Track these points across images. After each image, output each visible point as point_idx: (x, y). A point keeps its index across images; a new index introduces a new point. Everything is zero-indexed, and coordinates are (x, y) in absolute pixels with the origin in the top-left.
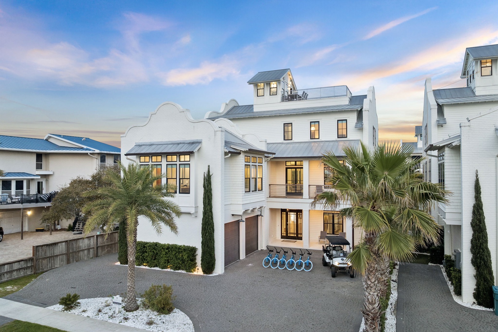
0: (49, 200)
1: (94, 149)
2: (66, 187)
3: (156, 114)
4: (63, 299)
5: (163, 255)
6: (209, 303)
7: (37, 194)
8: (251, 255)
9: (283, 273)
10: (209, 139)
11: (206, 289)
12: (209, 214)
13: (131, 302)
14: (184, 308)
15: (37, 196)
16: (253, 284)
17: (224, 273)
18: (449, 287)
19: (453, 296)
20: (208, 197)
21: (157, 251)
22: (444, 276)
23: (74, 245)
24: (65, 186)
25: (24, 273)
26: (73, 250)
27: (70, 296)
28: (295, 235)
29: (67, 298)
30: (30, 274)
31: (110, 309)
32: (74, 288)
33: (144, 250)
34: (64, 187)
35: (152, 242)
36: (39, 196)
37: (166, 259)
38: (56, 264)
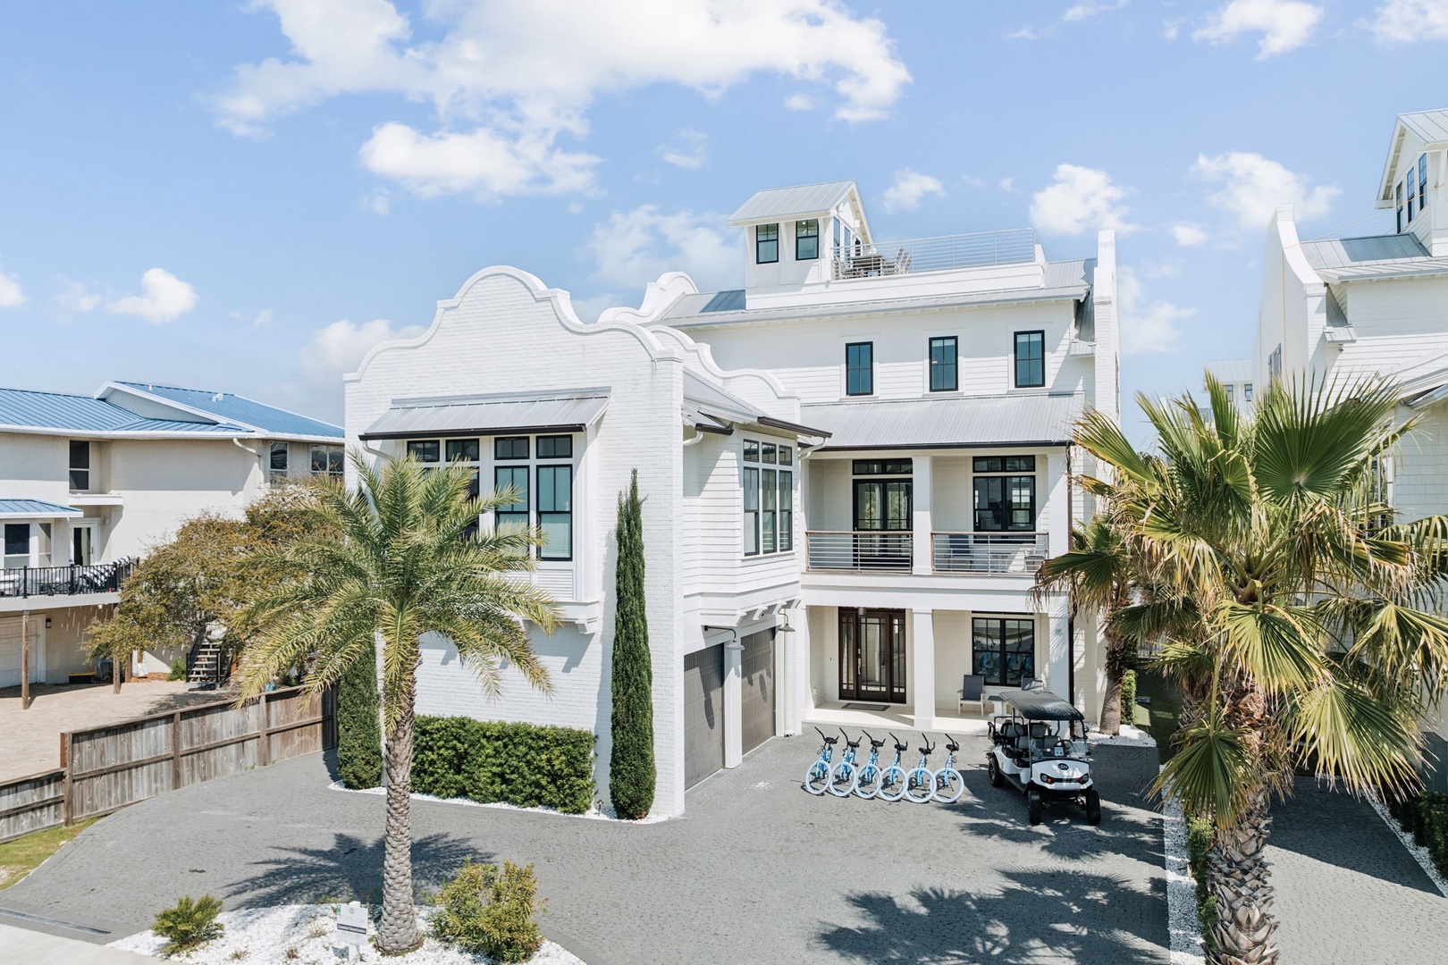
0: (112, 583)
1: (251, 428)
2: (168, 543)
3: (460, 308)
4: (165, 916)
5: (487, 756)
6: (655, 918)
7: (72, 566)
8: (758, 752)
9: (871, 811)
10: (634, 387)
11: (635, 870)
12: (637, 625)
13: (399, 922)
14: (574, 937)
15: (72, 573)
16: (784, 851)
17: (683, 815)
18: (1410, 851)
19: (1437, 883)
20: (634, 569)
21: (466, 746)
22: (1380, 813)
23: (194, 728)
24: (164, 541)
25: (32, 824)
26: (192, 743)
27: (188, 903)
28: (884, 689)
29: (182, 911)
30: (52, 823)
31: (327, 945)
32: (201, 872)
33: (422, 741)
34: (160, 543)
35: (448, 715)
36: (79, 571)
37: (495, 769)
38: (137, 791)
